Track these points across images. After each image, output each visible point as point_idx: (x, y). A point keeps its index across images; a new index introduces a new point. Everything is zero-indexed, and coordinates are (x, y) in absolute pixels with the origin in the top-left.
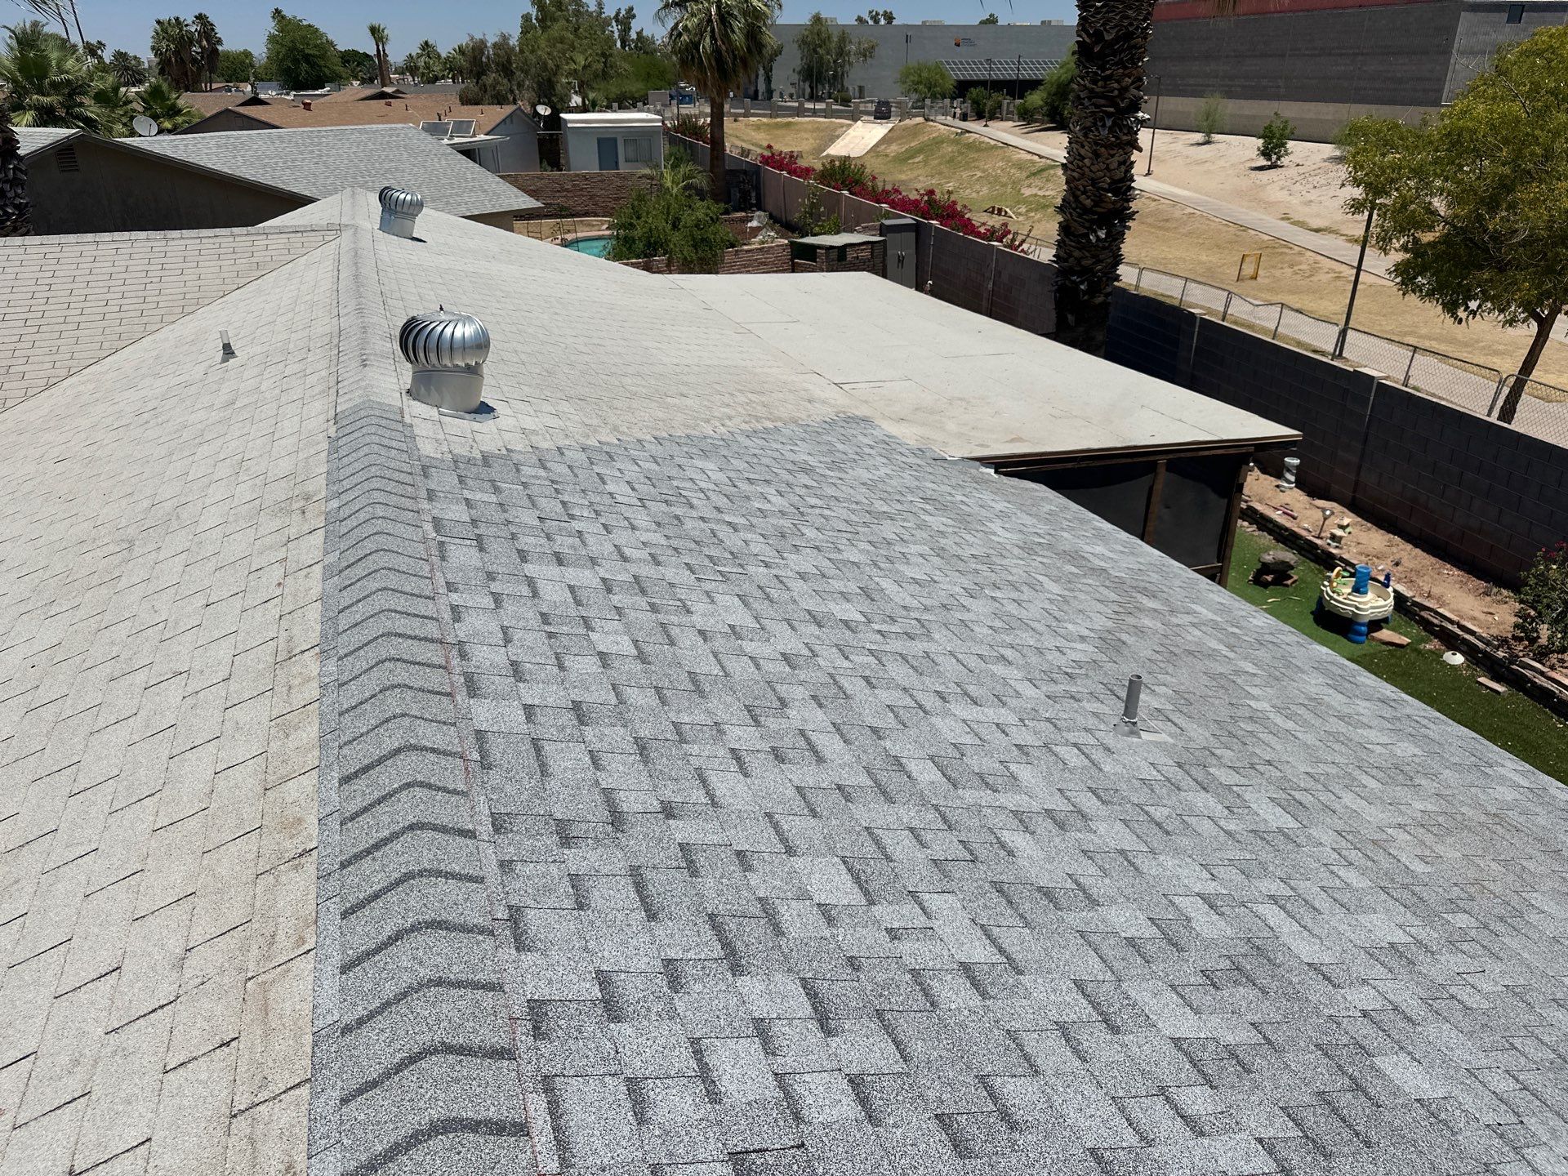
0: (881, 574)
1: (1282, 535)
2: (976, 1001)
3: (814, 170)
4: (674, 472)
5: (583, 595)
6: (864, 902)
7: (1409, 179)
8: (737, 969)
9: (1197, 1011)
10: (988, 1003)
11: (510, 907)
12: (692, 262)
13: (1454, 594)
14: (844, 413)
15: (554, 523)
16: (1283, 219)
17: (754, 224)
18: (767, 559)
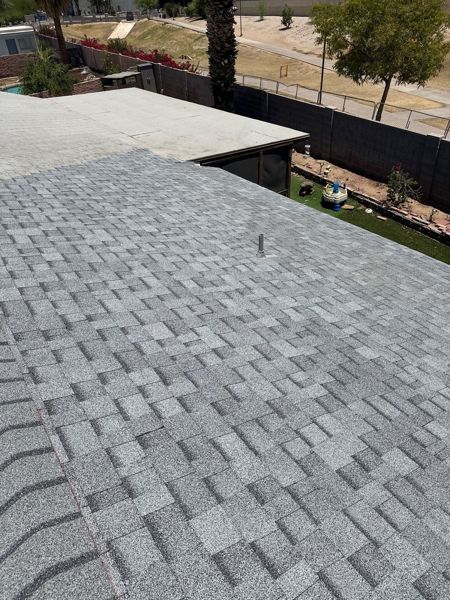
0: (162, 212)
1: (307, 175)
2: (220, 361)
3: (105, 46)
4: (67, 182)
5: (35, 239)
6: (174, 336)
7: (336, 28)
8: (128, 370)
9: (296, 347)
10: (224, 360)
11: (29, 368)
12: (59, 92)
13: (367, 187)
14: (136, 148)
15: (17, 211)
16: (294, 50)
17: (84, 72)
18: (114, 213)
